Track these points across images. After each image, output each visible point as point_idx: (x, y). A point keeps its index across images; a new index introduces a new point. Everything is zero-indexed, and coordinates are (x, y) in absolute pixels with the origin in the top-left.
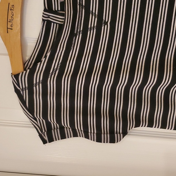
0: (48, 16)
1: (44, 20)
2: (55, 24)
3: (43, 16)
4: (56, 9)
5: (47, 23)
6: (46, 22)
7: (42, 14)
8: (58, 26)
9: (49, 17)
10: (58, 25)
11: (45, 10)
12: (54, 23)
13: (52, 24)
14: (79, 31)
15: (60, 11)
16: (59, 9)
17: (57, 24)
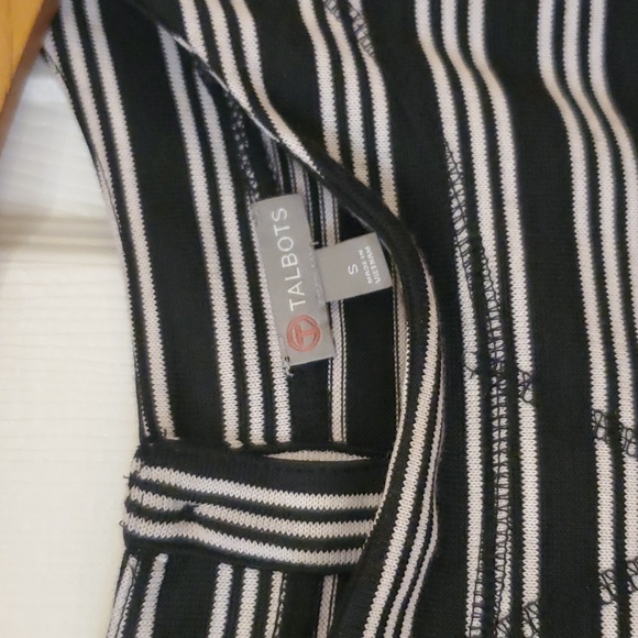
0: (178, 505)
1: (137, 548)
2: (251, 578)
3: (133, 508)
4: (257, 435)
5: (167, 566)
6: (162, 559)
7: (121, 490)
8: (276, 595)
9: (187, 515)
10: (277, 578)
11: (152, 449)
12: (240, 563)
13: (225, 573)
14: (505, 607)
15: (292, 447)
16: (284, 432)
17: (266, 568)
